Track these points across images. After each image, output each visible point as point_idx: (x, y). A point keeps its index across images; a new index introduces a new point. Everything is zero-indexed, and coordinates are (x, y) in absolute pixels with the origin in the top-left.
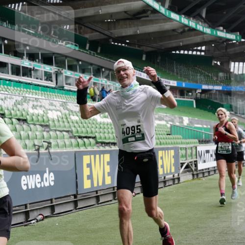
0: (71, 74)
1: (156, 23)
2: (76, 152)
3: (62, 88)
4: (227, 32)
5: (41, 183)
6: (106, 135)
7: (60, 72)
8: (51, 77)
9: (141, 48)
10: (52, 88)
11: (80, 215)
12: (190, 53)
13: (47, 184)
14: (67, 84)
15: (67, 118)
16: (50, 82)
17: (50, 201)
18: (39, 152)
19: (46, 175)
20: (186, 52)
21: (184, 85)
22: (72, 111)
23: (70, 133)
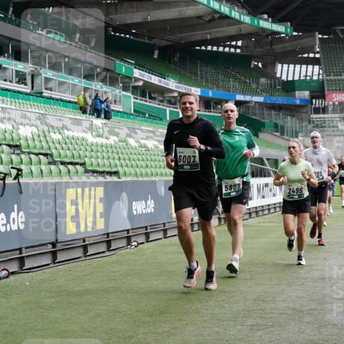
0: (53, 76)
1: (176, 7)
2: (55, 184)
3: (40, 94)
4: (274, 22)
5: (6, 225)
6: (99, 160)
7: (38, 71)
8: (25, 79)
9: (153, 42)
10: (26, 94)
11: (59, 271)
12: (221, 49)
13: (14, 227)
14: (46, 89)
15: (45, 136)
16: (23, 86)
17: (18, 252)
18: (4, 183)
19: (14, 215)
20: (215, 48)
21: (210, 94)
22: (52, 127)
23: (49, 157)
